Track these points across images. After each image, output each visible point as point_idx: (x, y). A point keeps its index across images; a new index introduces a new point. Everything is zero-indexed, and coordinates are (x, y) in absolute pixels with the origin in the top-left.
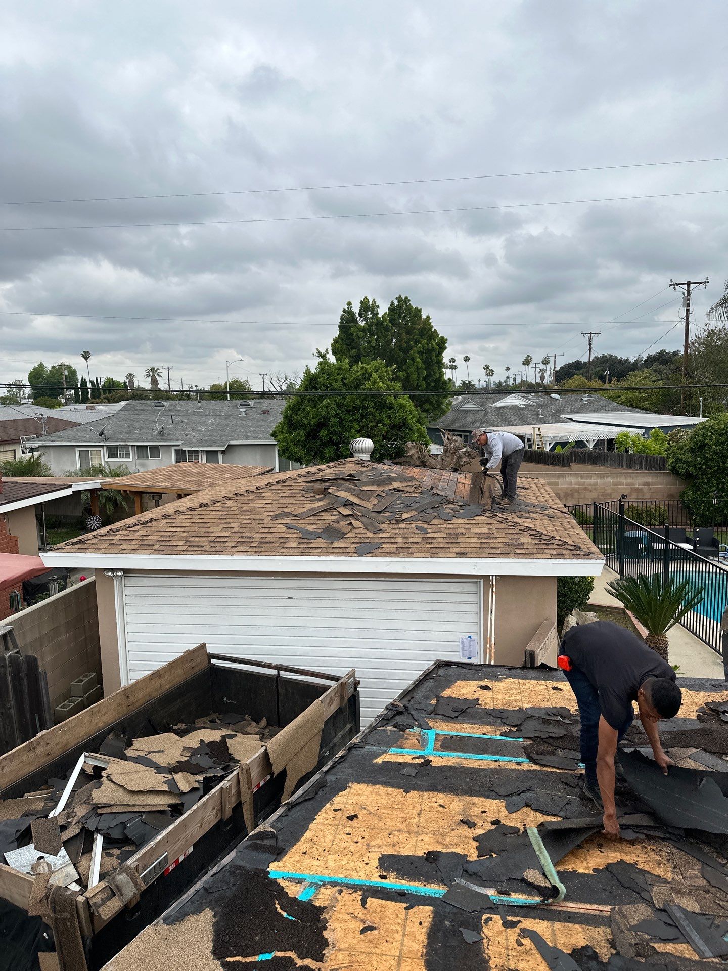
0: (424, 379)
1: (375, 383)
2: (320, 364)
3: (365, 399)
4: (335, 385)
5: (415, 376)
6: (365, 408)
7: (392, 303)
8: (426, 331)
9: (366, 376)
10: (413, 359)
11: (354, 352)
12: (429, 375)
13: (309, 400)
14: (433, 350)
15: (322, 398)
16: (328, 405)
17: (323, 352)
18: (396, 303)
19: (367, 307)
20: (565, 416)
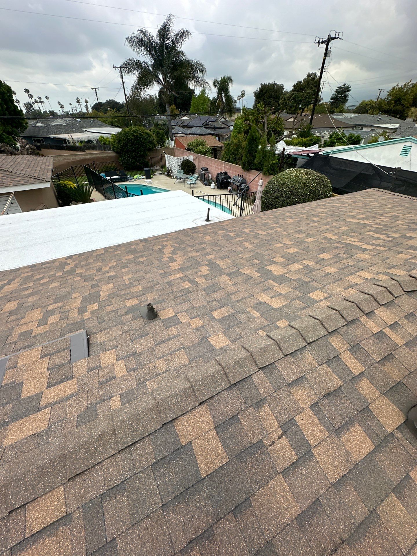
0: (6, 110)
12: (8, 107)
20: (84, 129)
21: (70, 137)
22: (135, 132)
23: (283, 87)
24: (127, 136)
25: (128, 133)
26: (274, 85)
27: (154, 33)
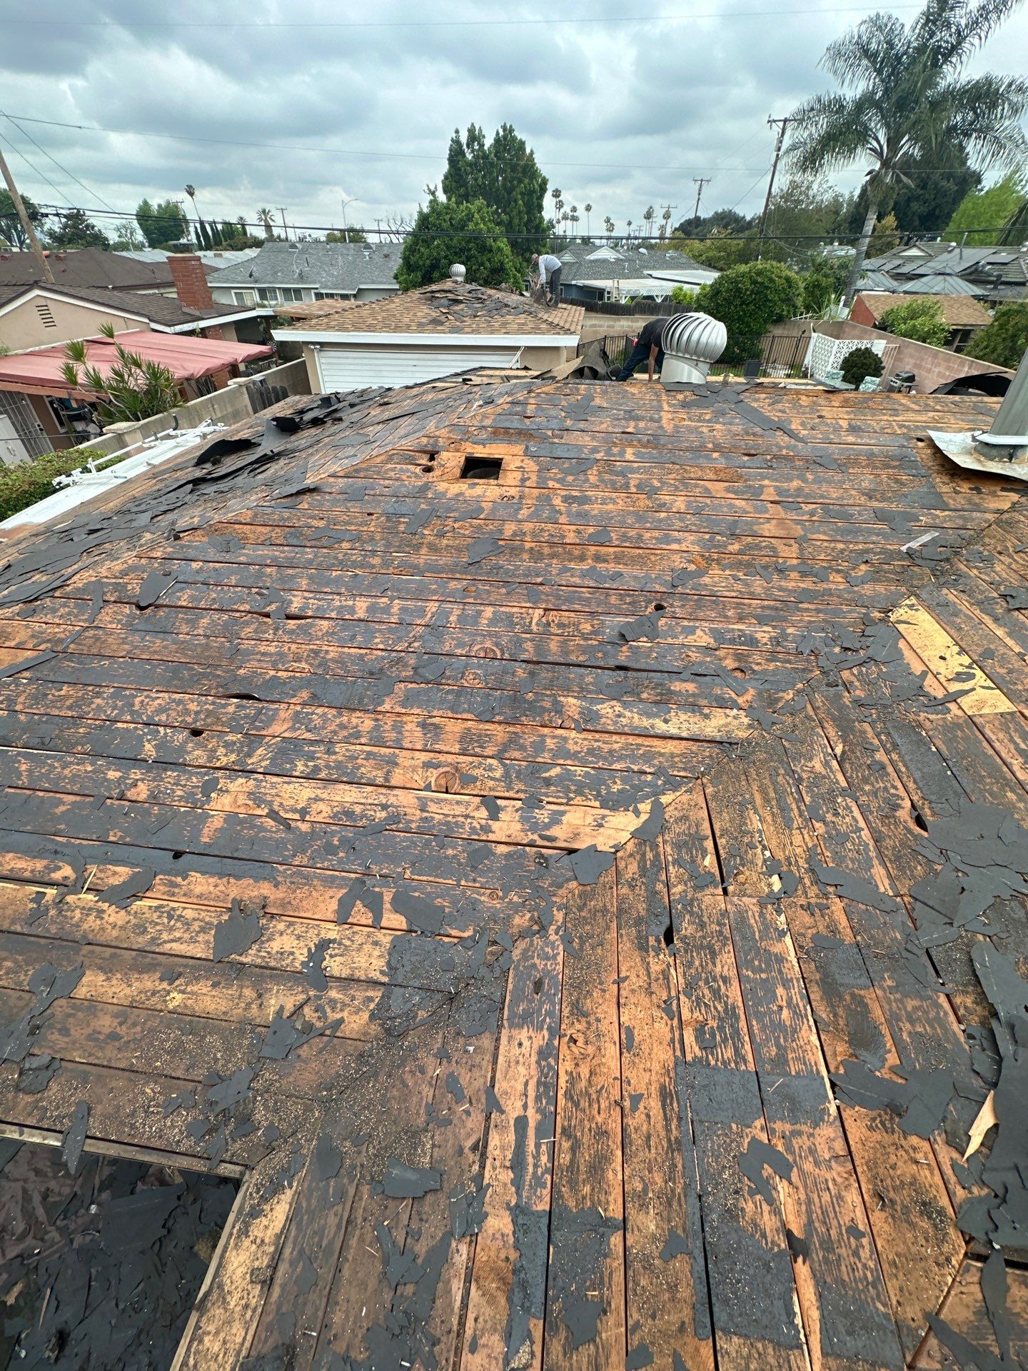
0: (526, 225)
1: (477, 224)
2: (431, 202)
3: (469, 241)
4: (445, 225)
5: (516, 221)
6: (470, 250)
7: (498, 133)
8: (529, 170)
9: (470, 217)
10: (516, 201)
11: (462, 190)
12: (529, 220)
13: (423, 241)
14: (534, 191)
15: (434, 238)
16: (438, 247)
17: (432, 188)
18: (501, 133)
19: (474, 137)
20: (646, 272)
21: (615, 286)
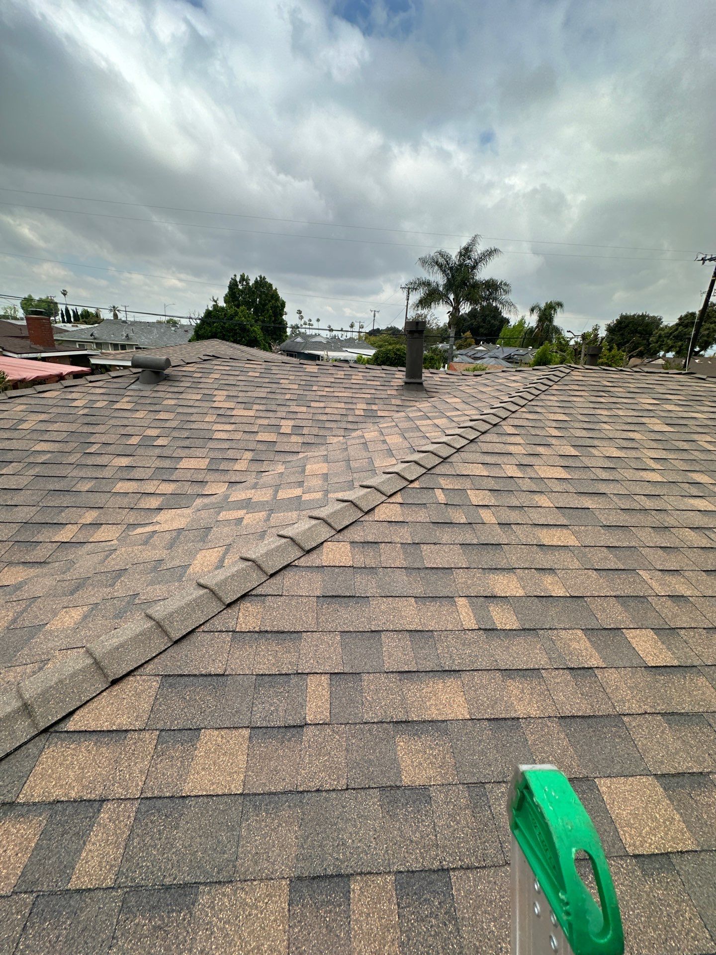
0: (273, 322)
2: (214, 305)
4: (221, 317)
7: (257, 279)
8: (275, 296)
9: (237, 314)
14: (278, 307)
15: (214, 323)
18: (259, 279)
19: (243, 278)
20: (344, 349)
21: (326, 353)
22: (398, 350)
23: (660, 319)
24: (388, 354)
25: (390, 350)
26: (643, 317)
27: (454, 253)
